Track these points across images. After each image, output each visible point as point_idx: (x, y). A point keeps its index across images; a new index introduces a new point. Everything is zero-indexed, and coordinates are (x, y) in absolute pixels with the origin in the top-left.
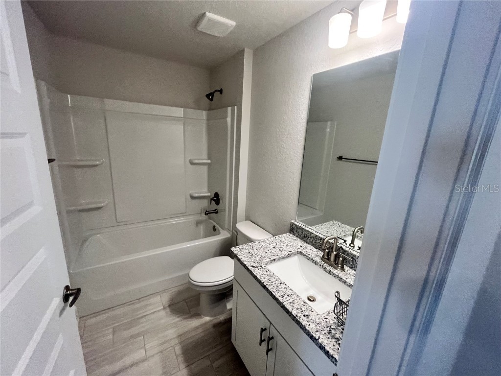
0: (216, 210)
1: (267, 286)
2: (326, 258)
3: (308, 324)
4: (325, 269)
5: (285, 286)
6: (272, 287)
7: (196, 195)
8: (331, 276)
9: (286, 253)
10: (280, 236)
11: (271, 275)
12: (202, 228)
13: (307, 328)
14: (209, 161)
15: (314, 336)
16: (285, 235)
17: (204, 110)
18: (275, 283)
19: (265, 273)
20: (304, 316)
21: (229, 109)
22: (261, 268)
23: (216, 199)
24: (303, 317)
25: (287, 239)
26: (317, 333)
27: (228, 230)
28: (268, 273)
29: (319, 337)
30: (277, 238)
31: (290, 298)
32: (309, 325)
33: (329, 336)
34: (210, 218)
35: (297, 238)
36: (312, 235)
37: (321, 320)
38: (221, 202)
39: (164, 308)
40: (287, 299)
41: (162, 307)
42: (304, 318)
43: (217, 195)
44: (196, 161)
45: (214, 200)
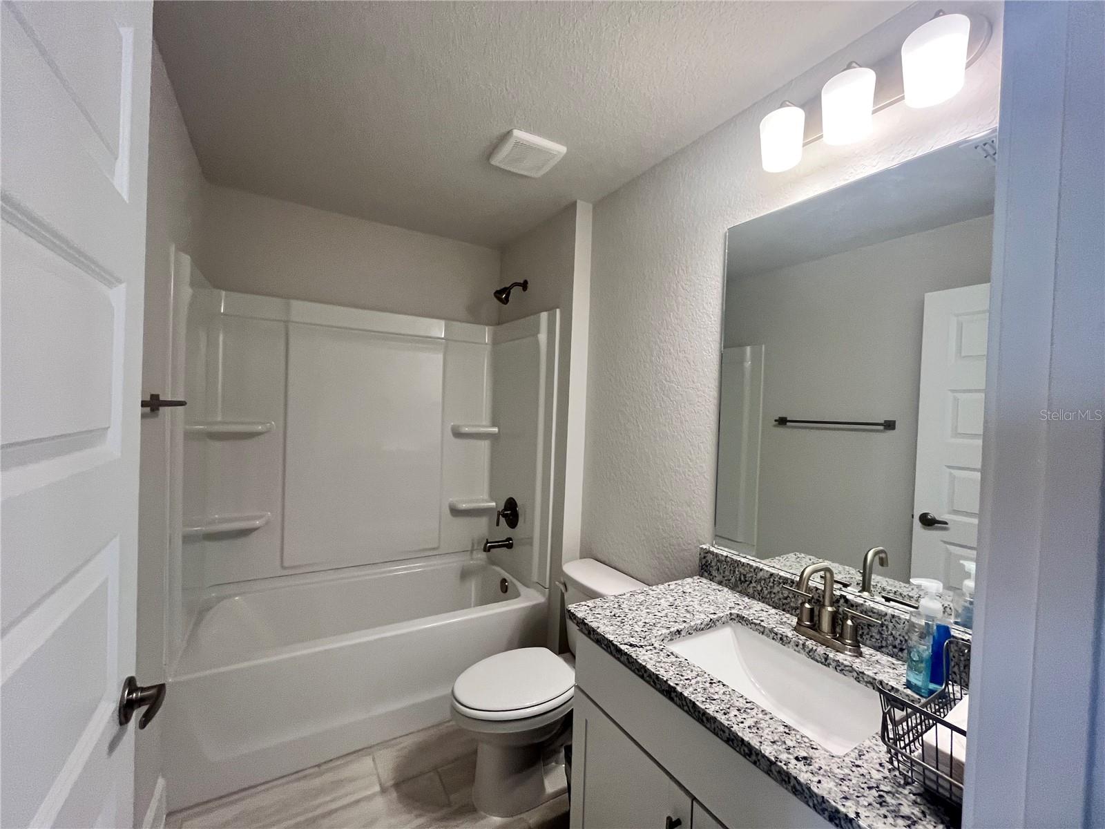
0: (510, 539)
1: (679, 689)
2: (808, 627)
3: (816, 779)
4: (811, 653)
5: (724, 689)
6: (691, 689)
7: (464, 506)
8: (831, 670)
9: (703, 616)
10: (679, 582)
11: (682, 665)
12: (473, 586)
13: (815, 789)
14: (496, 430)
15: (842, 809)
16: (689, 580)
17: (487, 324)
18: (698, 682)
19: (666, 660)
20: (797, 759)
21: (544, 316)
22: (651, 647)
23: (511, 513)
24: (794, 762)
25: (697, 588)
26: (848, 803)
27: (539, 585)
28: (673, 659)
29: (857, 814)
30: (672, 587)
31: (744, 716)
32: (819, 782)
33: (883, 811)
34: (492, 562)
35: (720, 587)
36: (761, 573)
37: (847, 771)
38: (521, 519)
39: (384, 790)
40: (740, 719)
41: (377, 788)
42: (800, 765)
43: (511, 505)
44: (466, 430)
45: (504, 516)
